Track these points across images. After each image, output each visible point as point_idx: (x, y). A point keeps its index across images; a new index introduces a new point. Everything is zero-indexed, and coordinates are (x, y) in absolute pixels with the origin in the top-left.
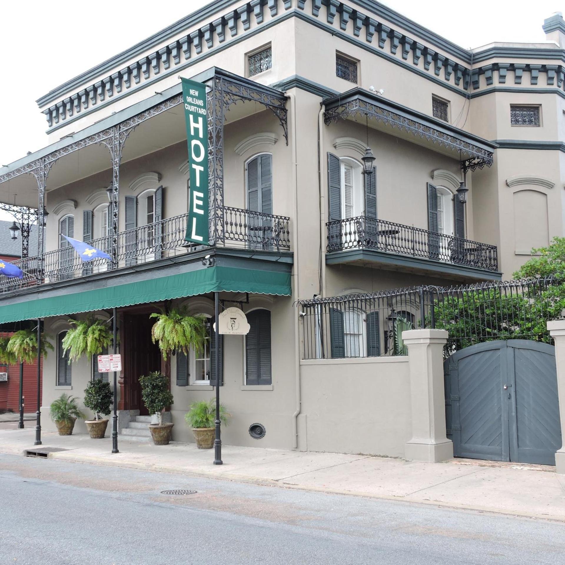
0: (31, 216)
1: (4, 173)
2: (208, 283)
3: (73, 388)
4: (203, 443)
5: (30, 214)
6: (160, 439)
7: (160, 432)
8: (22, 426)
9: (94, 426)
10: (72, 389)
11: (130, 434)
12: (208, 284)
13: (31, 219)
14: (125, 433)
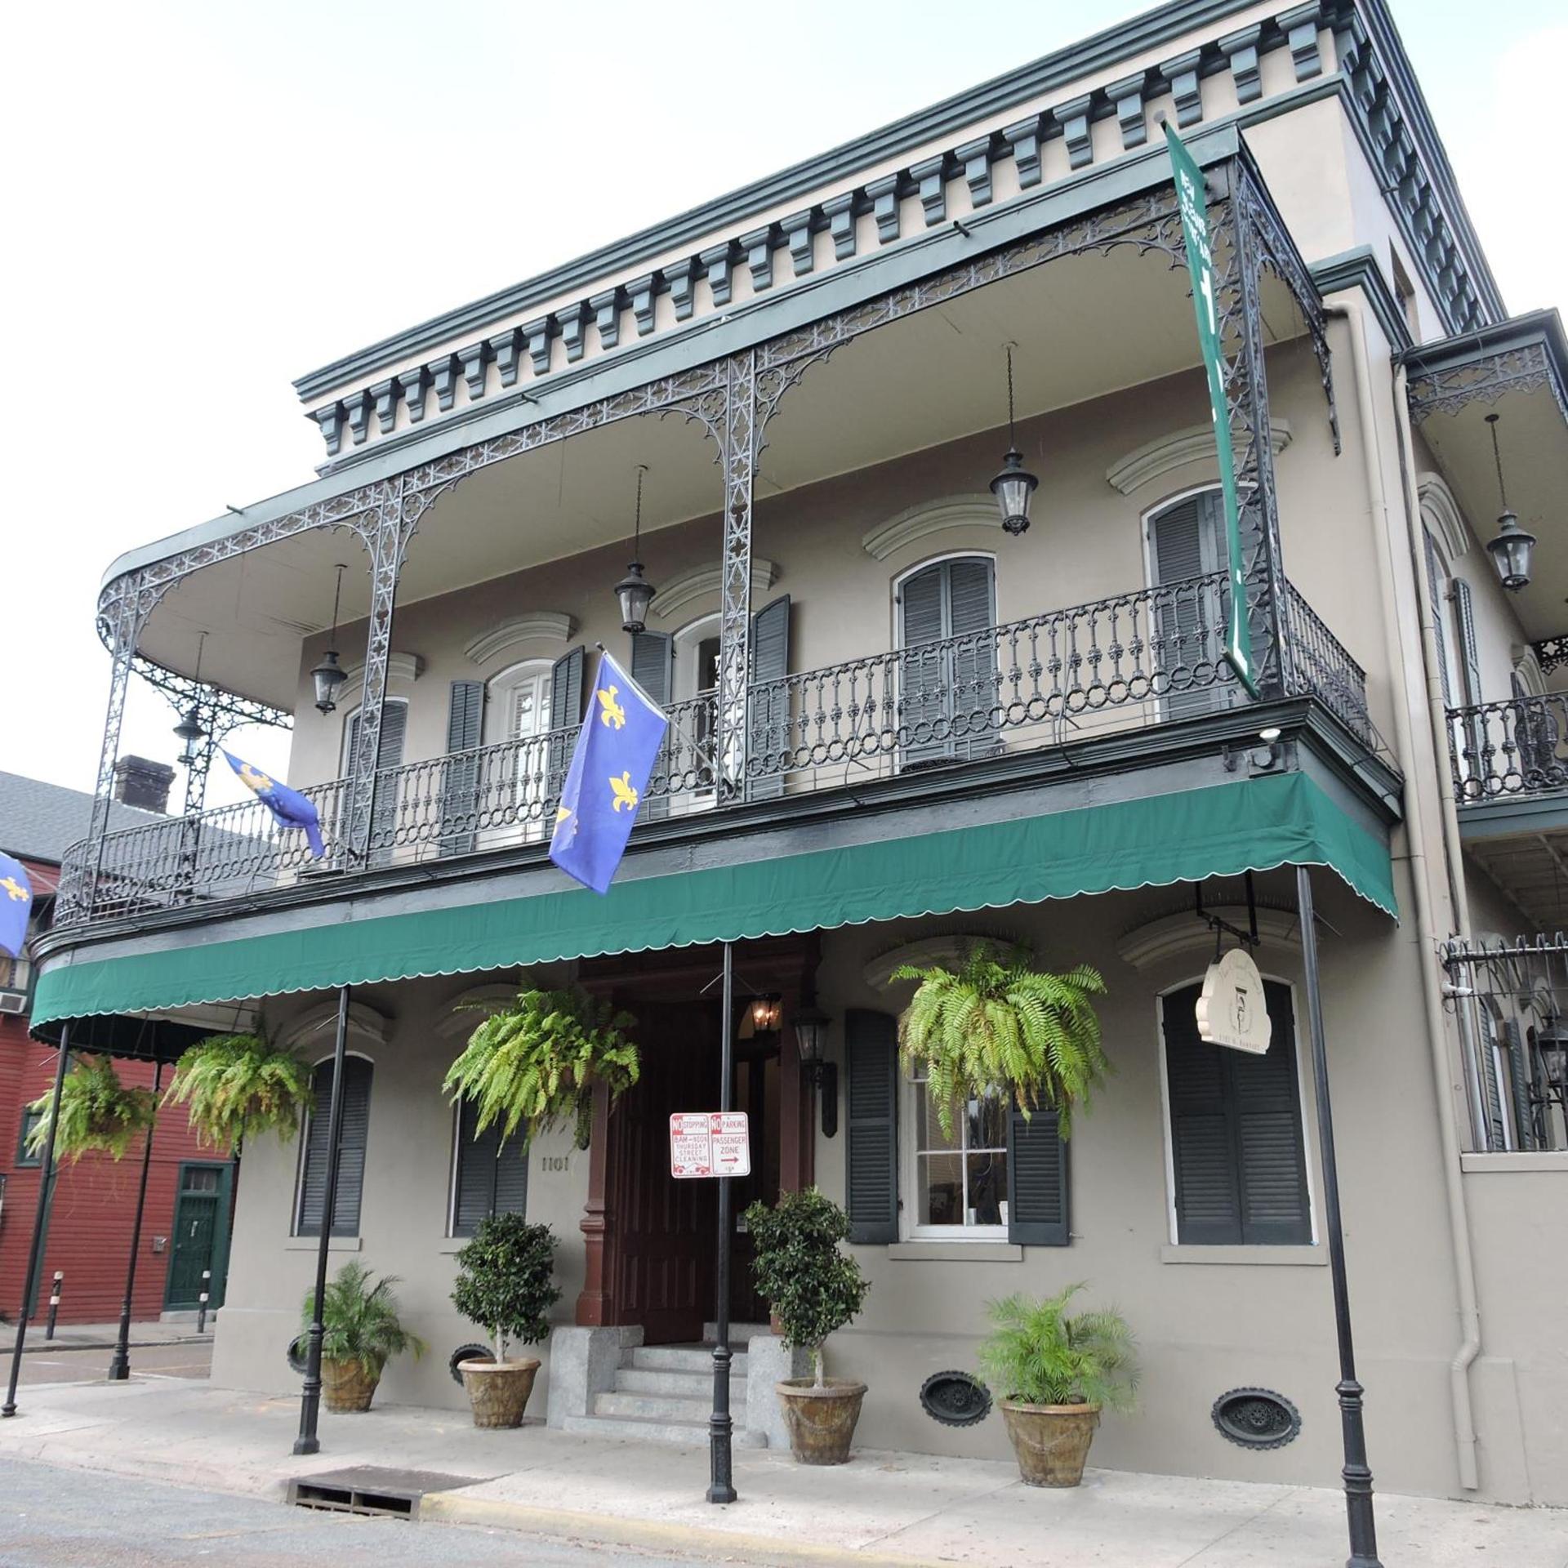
0: (221, 714)
1: (226, 535)
2: (1259, 833)
3: (365, 1245)
4: (1058, 1464)
5: (217, 709)
6: (829, 1441)
7: (833, 1415)
8: (121, 1371)
9: (499, 1381)
10: (360, 1249)
11: (637, 1414)
12: (1262, 839)
13: (219, 722)
14: (612, 1410)
